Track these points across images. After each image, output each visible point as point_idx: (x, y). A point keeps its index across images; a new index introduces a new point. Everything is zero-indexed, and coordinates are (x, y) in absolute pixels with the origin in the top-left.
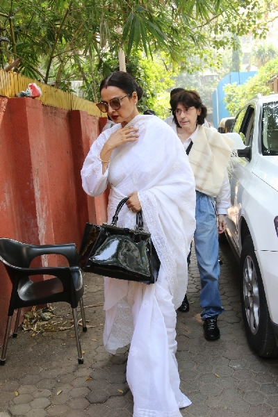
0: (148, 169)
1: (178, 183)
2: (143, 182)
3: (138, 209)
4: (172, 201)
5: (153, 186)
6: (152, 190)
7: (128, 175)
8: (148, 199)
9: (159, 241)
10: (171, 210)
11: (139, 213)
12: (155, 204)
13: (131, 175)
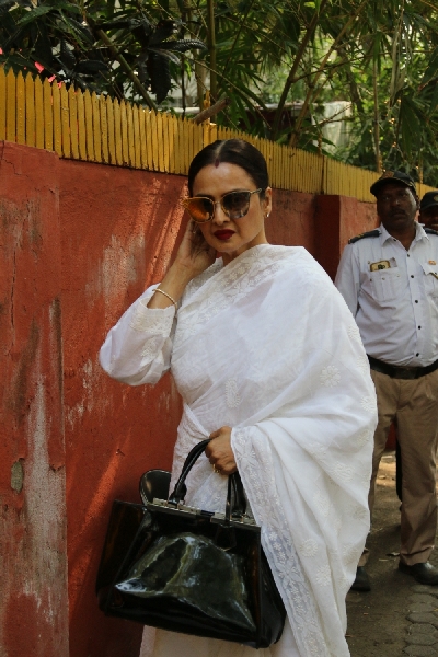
0: (260, 374)
1: (330, 417)
2: (247, 403)
3: (229, 467)
4: (309, 456)
5: (271, 416)
6: (266, 425)
7: (215, 382)
8: (253, 447)
9: (277, 546)
10: (303, 478)
11: (234, 479)
12: (270, 460)
13: (222, 385)
